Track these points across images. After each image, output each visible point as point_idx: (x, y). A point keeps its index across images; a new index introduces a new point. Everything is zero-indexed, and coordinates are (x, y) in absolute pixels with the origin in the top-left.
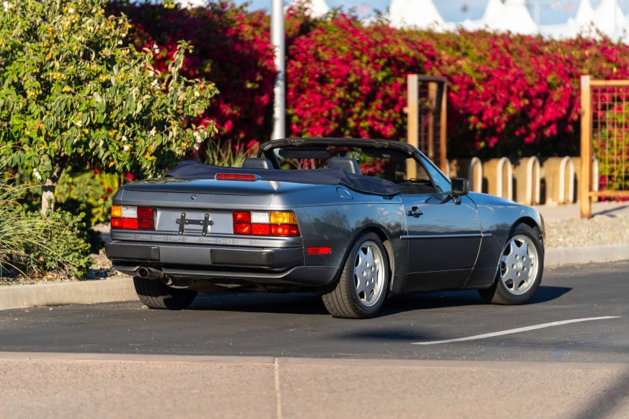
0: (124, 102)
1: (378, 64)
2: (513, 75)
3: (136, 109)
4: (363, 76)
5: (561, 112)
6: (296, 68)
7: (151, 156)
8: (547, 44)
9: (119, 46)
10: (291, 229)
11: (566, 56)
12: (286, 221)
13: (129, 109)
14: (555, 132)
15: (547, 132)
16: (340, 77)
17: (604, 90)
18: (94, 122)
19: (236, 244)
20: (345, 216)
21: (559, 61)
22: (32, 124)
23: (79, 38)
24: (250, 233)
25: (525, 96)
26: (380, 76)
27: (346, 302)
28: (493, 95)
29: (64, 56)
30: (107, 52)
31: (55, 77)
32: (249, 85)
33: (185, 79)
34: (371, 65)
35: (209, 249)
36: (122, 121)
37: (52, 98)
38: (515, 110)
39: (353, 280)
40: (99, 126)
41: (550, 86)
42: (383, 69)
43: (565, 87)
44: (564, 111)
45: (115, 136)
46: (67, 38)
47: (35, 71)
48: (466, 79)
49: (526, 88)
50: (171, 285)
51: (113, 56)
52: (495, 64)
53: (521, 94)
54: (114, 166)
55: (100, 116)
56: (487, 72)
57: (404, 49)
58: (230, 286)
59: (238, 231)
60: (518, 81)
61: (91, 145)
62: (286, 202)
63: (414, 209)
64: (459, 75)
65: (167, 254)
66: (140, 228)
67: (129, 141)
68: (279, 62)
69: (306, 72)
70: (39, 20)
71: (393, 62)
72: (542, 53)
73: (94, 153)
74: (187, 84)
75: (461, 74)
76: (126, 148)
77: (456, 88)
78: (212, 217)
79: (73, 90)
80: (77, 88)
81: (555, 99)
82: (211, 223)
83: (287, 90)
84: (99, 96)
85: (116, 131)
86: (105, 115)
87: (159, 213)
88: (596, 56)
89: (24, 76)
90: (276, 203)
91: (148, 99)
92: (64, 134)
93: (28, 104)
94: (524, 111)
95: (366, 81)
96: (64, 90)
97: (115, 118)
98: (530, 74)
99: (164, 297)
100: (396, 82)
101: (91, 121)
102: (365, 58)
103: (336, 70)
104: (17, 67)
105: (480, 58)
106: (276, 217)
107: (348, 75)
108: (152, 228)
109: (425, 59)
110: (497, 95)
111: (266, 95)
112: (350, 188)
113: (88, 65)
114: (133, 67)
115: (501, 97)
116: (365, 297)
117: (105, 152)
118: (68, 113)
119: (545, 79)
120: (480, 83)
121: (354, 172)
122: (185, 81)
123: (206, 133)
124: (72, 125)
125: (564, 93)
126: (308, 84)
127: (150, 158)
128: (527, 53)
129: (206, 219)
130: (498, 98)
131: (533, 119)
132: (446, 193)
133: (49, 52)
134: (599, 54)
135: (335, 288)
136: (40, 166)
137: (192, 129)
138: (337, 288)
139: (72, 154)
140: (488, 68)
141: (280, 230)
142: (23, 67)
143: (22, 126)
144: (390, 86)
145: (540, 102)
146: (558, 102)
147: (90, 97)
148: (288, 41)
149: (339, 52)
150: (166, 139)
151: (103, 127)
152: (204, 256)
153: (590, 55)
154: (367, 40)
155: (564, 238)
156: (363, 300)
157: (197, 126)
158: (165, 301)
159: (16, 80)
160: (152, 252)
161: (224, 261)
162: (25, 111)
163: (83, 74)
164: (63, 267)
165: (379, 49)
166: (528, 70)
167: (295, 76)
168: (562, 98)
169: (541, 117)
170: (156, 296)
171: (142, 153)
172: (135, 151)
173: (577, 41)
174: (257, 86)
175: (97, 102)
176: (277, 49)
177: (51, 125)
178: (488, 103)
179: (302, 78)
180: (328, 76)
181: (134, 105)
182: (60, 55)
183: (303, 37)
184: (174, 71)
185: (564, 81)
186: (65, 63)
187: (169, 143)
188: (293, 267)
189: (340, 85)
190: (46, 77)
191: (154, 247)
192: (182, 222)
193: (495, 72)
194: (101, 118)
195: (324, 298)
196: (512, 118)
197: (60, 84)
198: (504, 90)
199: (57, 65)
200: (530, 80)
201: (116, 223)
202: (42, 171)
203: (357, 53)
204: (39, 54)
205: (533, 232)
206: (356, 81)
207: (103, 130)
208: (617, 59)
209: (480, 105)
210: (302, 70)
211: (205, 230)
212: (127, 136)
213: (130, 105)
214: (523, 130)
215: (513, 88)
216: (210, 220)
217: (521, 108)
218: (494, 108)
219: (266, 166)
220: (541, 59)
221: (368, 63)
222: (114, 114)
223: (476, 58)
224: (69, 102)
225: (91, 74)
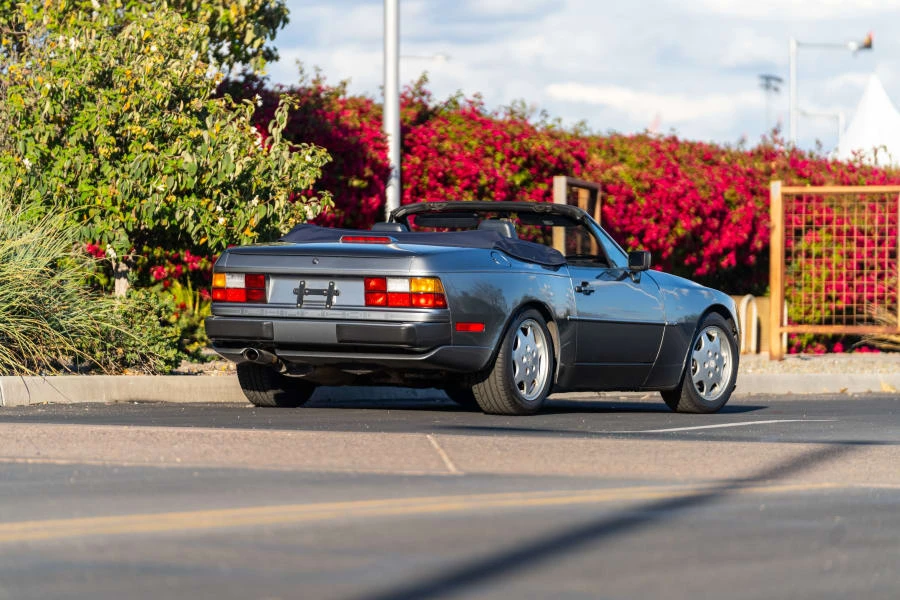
0: (220, 163)
1: (514, 163)
2: (683, 186)
3: (234, 171)
4: (497, 178)
5: (742, 237)
6: (414, 164)
7: (252, 231)
8: (723, 153)
9: (212, 97)
10: (437, 299)
11: (748, 168)
12: (430, 290)
13: (225, 172)
14: (734, 264)
15: (724, 262)
16: (469, 177)
17: (799, 198)
18: (182, 188)
19: (368, 318)
20: (500, 290)
21: (738, 173)
22: (104, 191)
23: (165, 84)
24: (386, 304)
25: (698, 213)
26: (518, 180)
27: (502, 393)
28: (658, 211)
29: (145, 105)
30: (197, 104)
31: (134, 132)
32: (356, 183)
33: (290, 143)
34: (506, 165)
35: (335, 324)
36: (216, 187)
37: (131, 157)
38: (684, 231)
39: (510, 366)
40: (188, 193)
41: (728, 203)
42: (520, 170)
43: (746, 205)
44: (745, 236)
45: (207, 206)
46: (149, 84)
47: (109, 123)
48: (624, 189)
49: (699, 202)
50: (285, 373)
51: (205, 109)
52: (660, 172)
53: (692, 210)
54: (207, 242)
55: (189, 180)
56: (651, 181)
57: (547, 145)
58: (359, 372)
59: (370, 302)
60: (689, 194)
61: (178, 216)
62: (429, 266)
63: (585, 284)
64: (615, 183)
65: (282, 331)
66: (248, 300)
67: (225, 213)
68: (393, 156)
69: (426, 170)
70: (113, 62)
71: (533, 162)
72: (717, 164)
73: (181, 227)
74: (292, 150)
75: (618, 182)
76: (222, 221)
77: (611, 199)
78: (338, 285)
79: (156, 149)
80: (161, 146)
81: (734, 220)
82: (337, 293)
83: (402, 192)
84: (188, 155)
85: (209, 200)
86: (196, 179)
87: (272, 283)
88: (785, 169)
89: (95, 130)
90: (417, 268)
91: (248, 162)
92: (144, 202)
93: (100, 166)
94: (696, 232)
95: (498, 184)
96: (145, 148)
97: (209, 183)
98: (704, 187)
99: (275, 392)
100: (536, 188)
101: (178, 187)
102: (499, 156)
103: (465, 169)
104: (87, 117)
105: (641, 165)
106: (418, 284)
107: (478, 176)
108: (264, 301)
109: (573, 160)
110: (662, 210)
111: (377, 195)
112: (508, 254)
113: (175, 118)
114: (230, 123)
115: (667, 214)
116: (525, 388)
117: (195, 225)
118: (149, 176)
119: (722, 194)
120: (642, 196)
121: (509, 236)
122: (290, 146)
123: (319, 208)
124: (155, 191)
125: (745, 213)
126: (428, 185)
127: (251, 235)
128: (698, 162)
129: (331, 287)
130: (664, 215)
131: (707, 244)
132: (622, 269)
133: (126, 101)
134: (789, 167)
135: (488, 377)
136: (115, 243)
137: (302, 201)
138: (491, 377)
139: (155, 227)
140: (650, 176)
141: (422, 301)
142: (94, 119)
143: (92, 194)
144: (530, 193)
145: (716, 223)
146: (738, 224)
147: (178, 157)
148: (404, 130)
149: (466, 148)
150: (271, 211)
151: (193, 195)
152: (328, 333)
153: (777, 167)
154: (501, 133)
155: (753, 369)
156: (524, 392)
157: (308, 198)
158: (276, 397)
159: (86, 135)
160: (264, 328)
161: (353, 339)
162: (96, 174)
163: (169, 128)
164: (148, 360)
165: (516, 143)
166: (702, 182)
167: (412, 175)
168: (743, 219)
169: (717, 241)
170: (265, 391)
171: (242, 227)
172: (232, 226)
173: (759, 152)
174: (366, 184)
175: (186, 163)
176: (389, 138)
177: (127, 191)
178: (651, 221)
179: (420, 177)
180: (453, 176)
181: (231, 166)
182: (140, 104)
183: (421, 127)
184: (276, 133)
185: (745, 198)
186: (147, 115)
187: (275, 217)
188: (438, 346)
189: (468, 188)
190: (123, 132)
191: (266, 322)
192: (301, 292)
193: (660, 181)
194: (190, 183)
195: (475, 389)
196: (680, 241)
197: (140, 141)
198: (671, 205)
199: (137, 117)
200: (703, 194)
201: (219, 295)
202: (117, 248)
203: (489, 150)
204: (114, 103)
205: (726, 324)
206: (489, 184)
207: (193, 198)
208: (811, 173)
209: (642, 223)
210: (421, 167)
211: (329, 302)
212: (223, 206)
213: (227, 167)
214: (693, 258)
215: (683, 204)
216: (335, 289)
217: (693, 229)
218: (659, 227)
219: (399, 229)
220: (716, 170)
221: (502, 163)
222: (208, 176)
223: (635, 165)
224: (152, 162)
225: (179, 129)
